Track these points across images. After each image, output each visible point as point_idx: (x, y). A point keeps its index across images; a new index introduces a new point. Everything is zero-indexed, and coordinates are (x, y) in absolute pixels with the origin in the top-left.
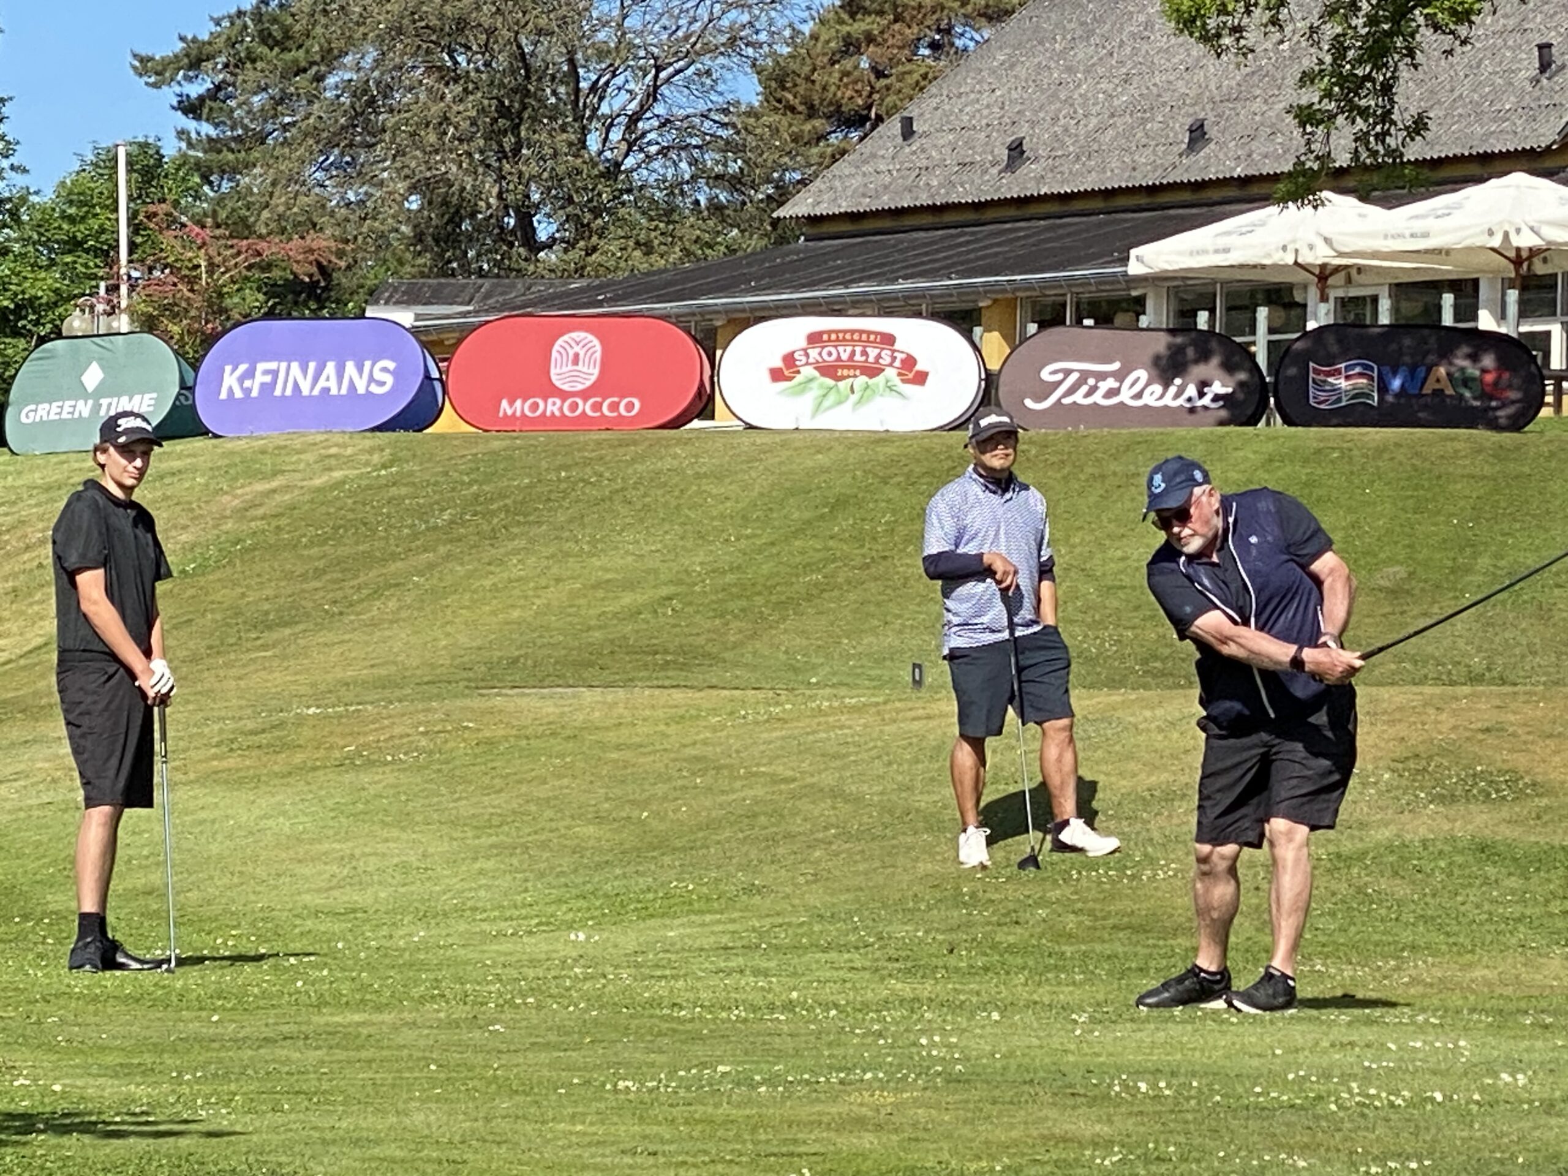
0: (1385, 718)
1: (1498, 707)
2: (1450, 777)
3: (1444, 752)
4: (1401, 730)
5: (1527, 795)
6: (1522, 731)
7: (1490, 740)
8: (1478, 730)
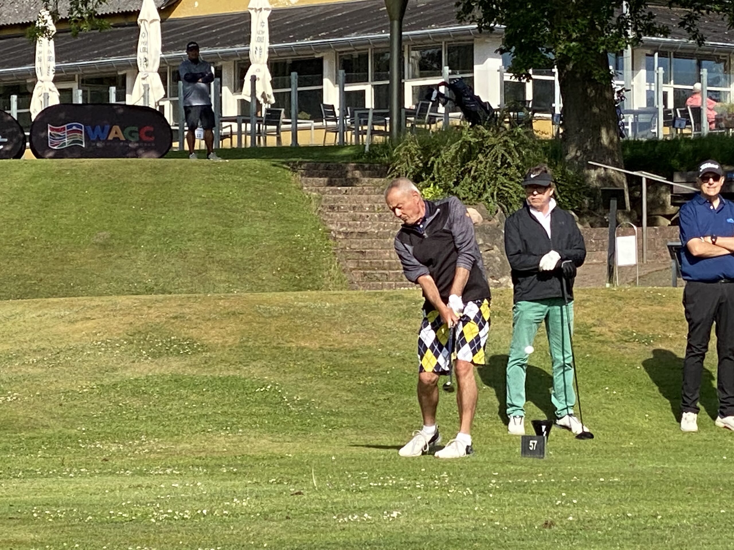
0: (121, 312)
1: (180, 305)
2: (158, 343)
3: (154, 330)
4: (130, 319)
5: (199, 352)
6: (194, 318)
7: (177, 323)
8: (171, 317)
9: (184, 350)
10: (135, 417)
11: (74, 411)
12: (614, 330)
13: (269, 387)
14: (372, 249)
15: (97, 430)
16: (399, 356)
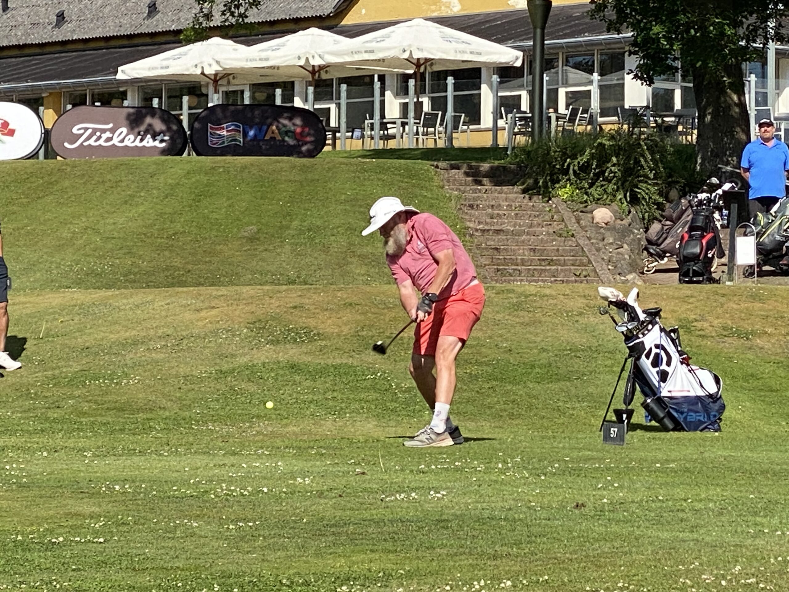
0: (244, 302)
1: (300, 296)
2: (277, 331)
3: (273, 319)
4: (252, 308)
5: (315, 340)
6: (312, 307)
7: (296, 312)
8: (291, 307)
9: (300, 338)
10: (248, 401)
11: (191, 395)
12: (716, 325)
13: (379, 374)
14: (508, 245)
15: (211, 413)
16: (506, 347)
